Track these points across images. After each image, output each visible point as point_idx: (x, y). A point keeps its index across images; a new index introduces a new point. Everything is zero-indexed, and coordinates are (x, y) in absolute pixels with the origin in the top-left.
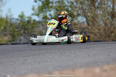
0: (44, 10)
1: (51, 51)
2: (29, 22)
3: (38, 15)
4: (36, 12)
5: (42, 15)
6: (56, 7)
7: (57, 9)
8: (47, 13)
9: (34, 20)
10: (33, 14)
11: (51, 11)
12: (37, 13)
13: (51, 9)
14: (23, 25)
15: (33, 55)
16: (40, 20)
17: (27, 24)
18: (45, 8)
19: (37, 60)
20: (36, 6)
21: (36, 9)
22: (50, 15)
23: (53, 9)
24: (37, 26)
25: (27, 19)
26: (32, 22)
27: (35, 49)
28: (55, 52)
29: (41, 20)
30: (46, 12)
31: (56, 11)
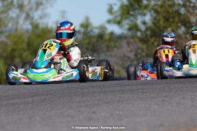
0: (131, 13)
1: (144, 94)
2: (101, 37)
3: (119, 23)
4: (116, 17)
5: (126, 24)
6: (156, 7)
7: (156, 11)
8: (137, 19)
9: (112, 34)
10: (109, 21)
11: (144, 15)
12: (119, 19)
13: (145, 11)
14: (89, 44)
15: (107, 103)
16: (123, 34)
17: (97, 41)
18: (134, 9)
19: (117, 112)
20: (115, 4)
21: (116, 12)
22: (144, 23)
23: (150, 12)
24: (117, 44)
25: (96, 31)
26: (107, 37)
27: (112, 91)
28: (152, 95)
29: (125, 32)
30: (135, 16)
31: (155, 15)
